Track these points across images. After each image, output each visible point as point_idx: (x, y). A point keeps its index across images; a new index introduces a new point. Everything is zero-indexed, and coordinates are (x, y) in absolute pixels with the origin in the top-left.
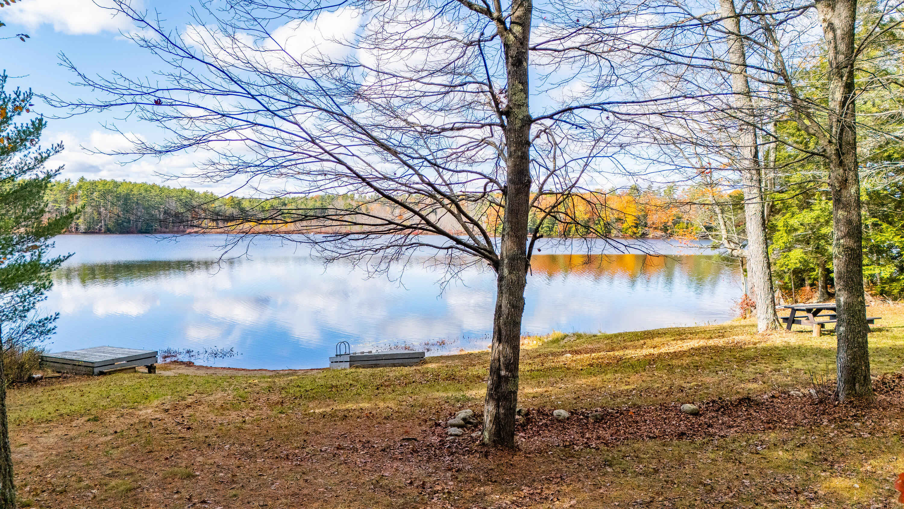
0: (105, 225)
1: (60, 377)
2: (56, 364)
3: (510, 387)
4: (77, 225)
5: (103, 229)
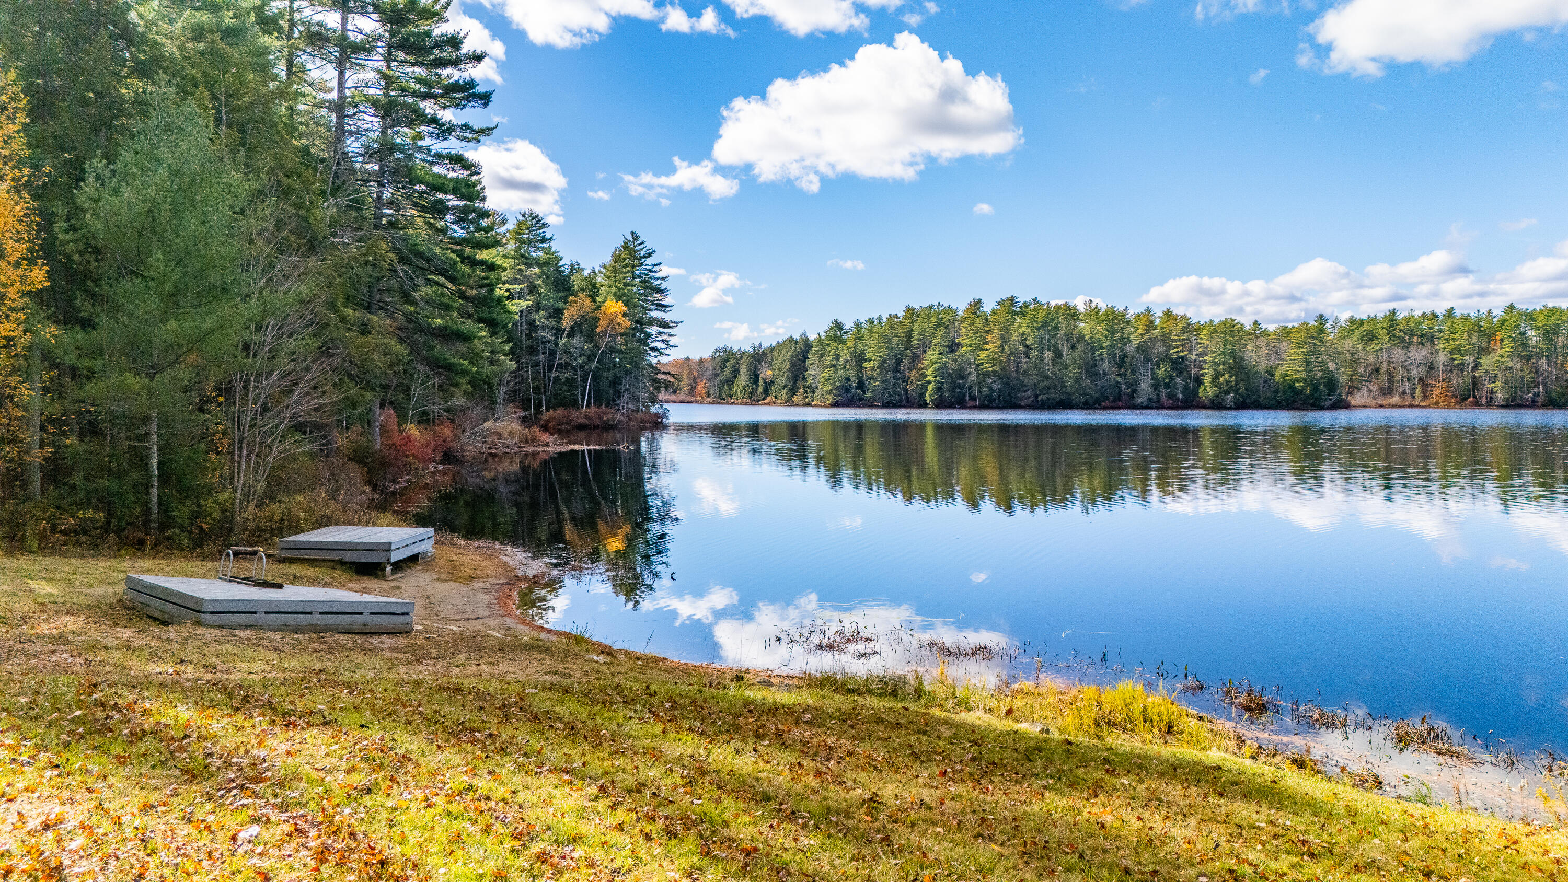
0: (1546, 392)
4: (1492, 392)
5: (1540, 399)
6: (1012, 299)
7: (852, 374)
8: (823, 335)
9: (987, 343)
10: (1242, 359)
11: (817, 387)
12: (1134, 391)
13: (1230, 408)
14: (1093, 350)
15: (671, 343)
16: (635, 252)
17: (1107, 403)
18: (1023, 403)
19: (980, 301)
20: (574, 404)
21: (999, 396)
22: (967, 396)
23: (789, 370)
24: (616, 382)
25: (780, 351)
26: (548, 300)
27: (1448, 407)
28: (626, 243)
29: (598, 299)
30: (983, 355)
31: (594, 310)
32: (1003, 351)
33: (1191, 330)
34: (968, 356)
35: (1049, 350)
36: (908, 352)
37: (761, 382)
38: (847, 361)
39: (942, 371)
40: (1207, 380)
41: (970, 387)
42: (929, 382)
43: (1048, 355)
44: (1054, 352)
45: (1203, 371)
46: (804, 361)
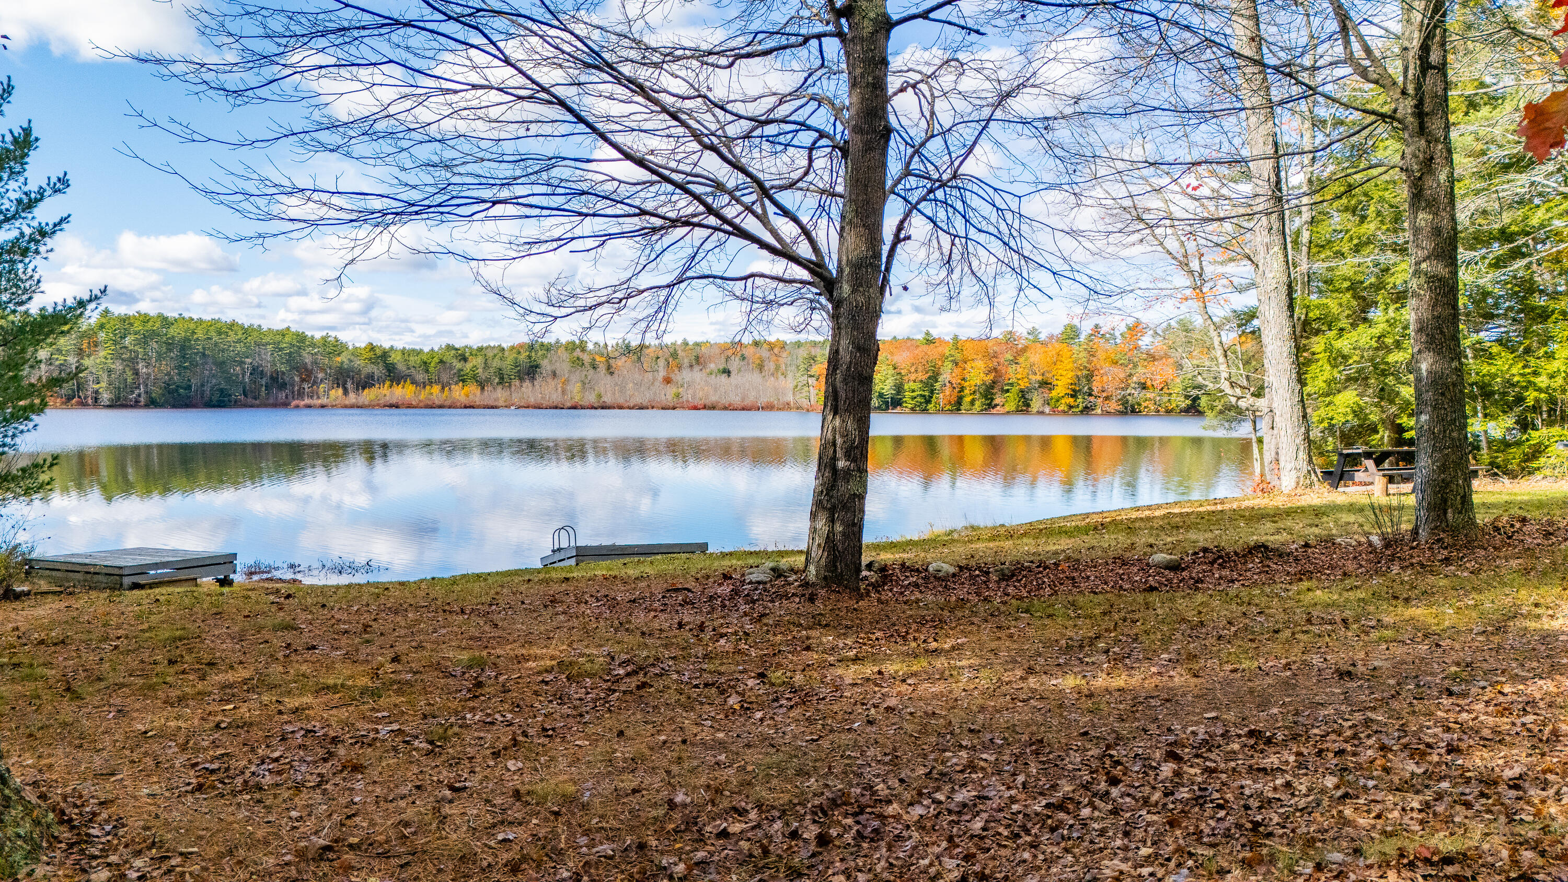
0: (146, 392)
1: (61, 592)
2: (54, 573)
3: (853, 487)
4: (97, 392)
5: (142, 400)
27: (54, 407)
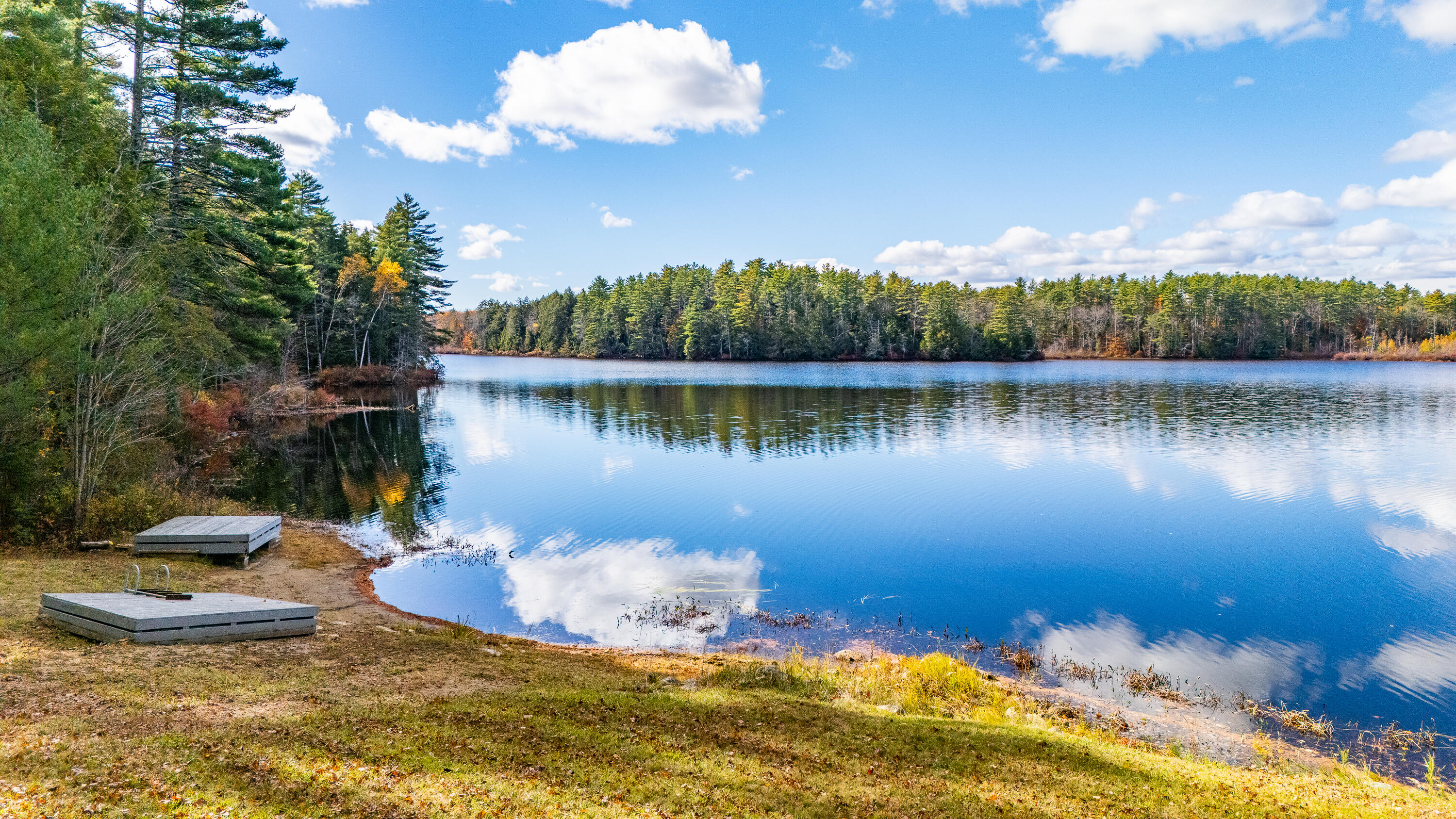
0: (1196, 346)
4: (1155, 346)
5: (1192, 352)
6: (760, 261)
7: (615, 327)
8: (587, 290)
9: (738, 301)
10: (956, 317)
11: (582, 340)
12: (866, 345)
13: (946, 360)
14: (830, 308)
15: (446, 302)
16: (409, 213)
17: (843, 356)
18: (771, 356)
19: (731, 262)
20: (351, 362)
21: (749, 350)
22: (721, 349)
23: (555, 324)
24: (392, 340)
25: (546, 304)
26: (323, 260)
27: (1121, 359)
28: (399, 207)
29: (373, 259)
30: (735, 312)
31: (370, 270)
32: (752, 309)
33: (914, 290)
34: (721, 312)
35: (792, 308)
36: (667, 308)
37: (527, 335)
38: (611, 316)
39: (698, 325)
40: (927, 335)
41: (724, 341)
42: (687, 336)
43: (792, 313)
44: (797, 310)
45: (923, 328)
46: (569, 315)
